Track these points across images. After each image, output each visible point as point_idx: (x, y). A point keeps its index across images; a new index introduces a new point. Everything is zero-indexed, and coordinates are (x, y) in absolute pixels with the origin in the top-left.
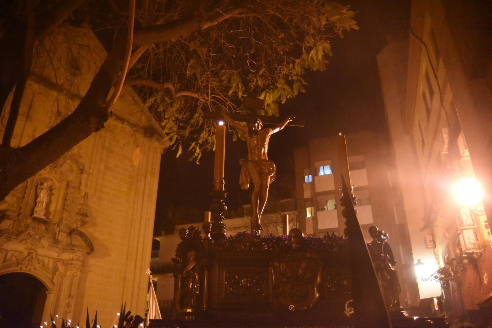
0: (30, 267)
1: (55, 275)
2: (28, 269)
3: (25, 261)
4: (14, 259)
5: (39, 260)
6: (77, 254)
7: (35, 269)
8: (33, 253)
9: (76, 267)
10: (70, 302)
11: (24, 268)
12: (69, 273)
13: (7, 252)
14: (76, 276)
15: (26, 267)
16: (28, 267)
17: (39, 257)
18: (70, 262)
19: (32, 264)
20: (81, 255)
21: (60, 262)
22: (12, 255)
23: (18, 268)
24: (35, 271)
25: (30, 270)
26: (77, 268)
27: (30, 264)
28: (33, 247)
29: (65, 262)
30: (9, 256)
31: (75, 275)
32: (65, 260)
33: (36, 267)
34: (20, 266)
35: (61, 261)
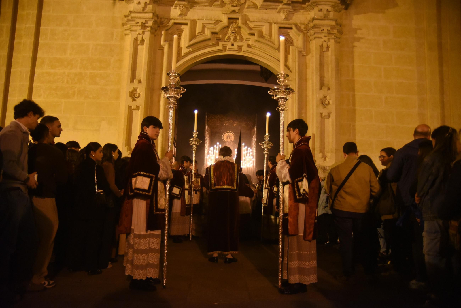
0: (240, 44)
1: (289, 53)
2: (235, 47)
3: (228, 35)
4: (208, 33)
5: (250, 29)
6: (320, 7)
7: (249, 46)
8: (238, 19)
9: (323, 30)
10: (325, 97)
11: (229, 47)
12: (314, 45)
13: (194, 22)
14: (328, 47)
15: (233, 45)
16: (236, 44)
17: (251, 25)
18: (311, 25)
19: (241, 39)
20: (329, 8)
21: (291, 28)
22: (204, 27)
23: (220, 47)
24: (249, 49)
25: (240, 48)
26: (326, 31)
27: (238, 38)
28: (236, 9)
29: (302, 27)
30: (198, 29)
31: (325, 44)
32: (301, 24)
33: (250, 43)
34: (221, 43)
35: (294, 27)
